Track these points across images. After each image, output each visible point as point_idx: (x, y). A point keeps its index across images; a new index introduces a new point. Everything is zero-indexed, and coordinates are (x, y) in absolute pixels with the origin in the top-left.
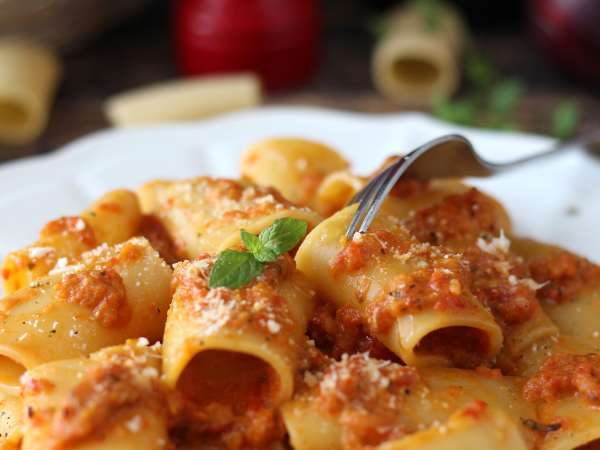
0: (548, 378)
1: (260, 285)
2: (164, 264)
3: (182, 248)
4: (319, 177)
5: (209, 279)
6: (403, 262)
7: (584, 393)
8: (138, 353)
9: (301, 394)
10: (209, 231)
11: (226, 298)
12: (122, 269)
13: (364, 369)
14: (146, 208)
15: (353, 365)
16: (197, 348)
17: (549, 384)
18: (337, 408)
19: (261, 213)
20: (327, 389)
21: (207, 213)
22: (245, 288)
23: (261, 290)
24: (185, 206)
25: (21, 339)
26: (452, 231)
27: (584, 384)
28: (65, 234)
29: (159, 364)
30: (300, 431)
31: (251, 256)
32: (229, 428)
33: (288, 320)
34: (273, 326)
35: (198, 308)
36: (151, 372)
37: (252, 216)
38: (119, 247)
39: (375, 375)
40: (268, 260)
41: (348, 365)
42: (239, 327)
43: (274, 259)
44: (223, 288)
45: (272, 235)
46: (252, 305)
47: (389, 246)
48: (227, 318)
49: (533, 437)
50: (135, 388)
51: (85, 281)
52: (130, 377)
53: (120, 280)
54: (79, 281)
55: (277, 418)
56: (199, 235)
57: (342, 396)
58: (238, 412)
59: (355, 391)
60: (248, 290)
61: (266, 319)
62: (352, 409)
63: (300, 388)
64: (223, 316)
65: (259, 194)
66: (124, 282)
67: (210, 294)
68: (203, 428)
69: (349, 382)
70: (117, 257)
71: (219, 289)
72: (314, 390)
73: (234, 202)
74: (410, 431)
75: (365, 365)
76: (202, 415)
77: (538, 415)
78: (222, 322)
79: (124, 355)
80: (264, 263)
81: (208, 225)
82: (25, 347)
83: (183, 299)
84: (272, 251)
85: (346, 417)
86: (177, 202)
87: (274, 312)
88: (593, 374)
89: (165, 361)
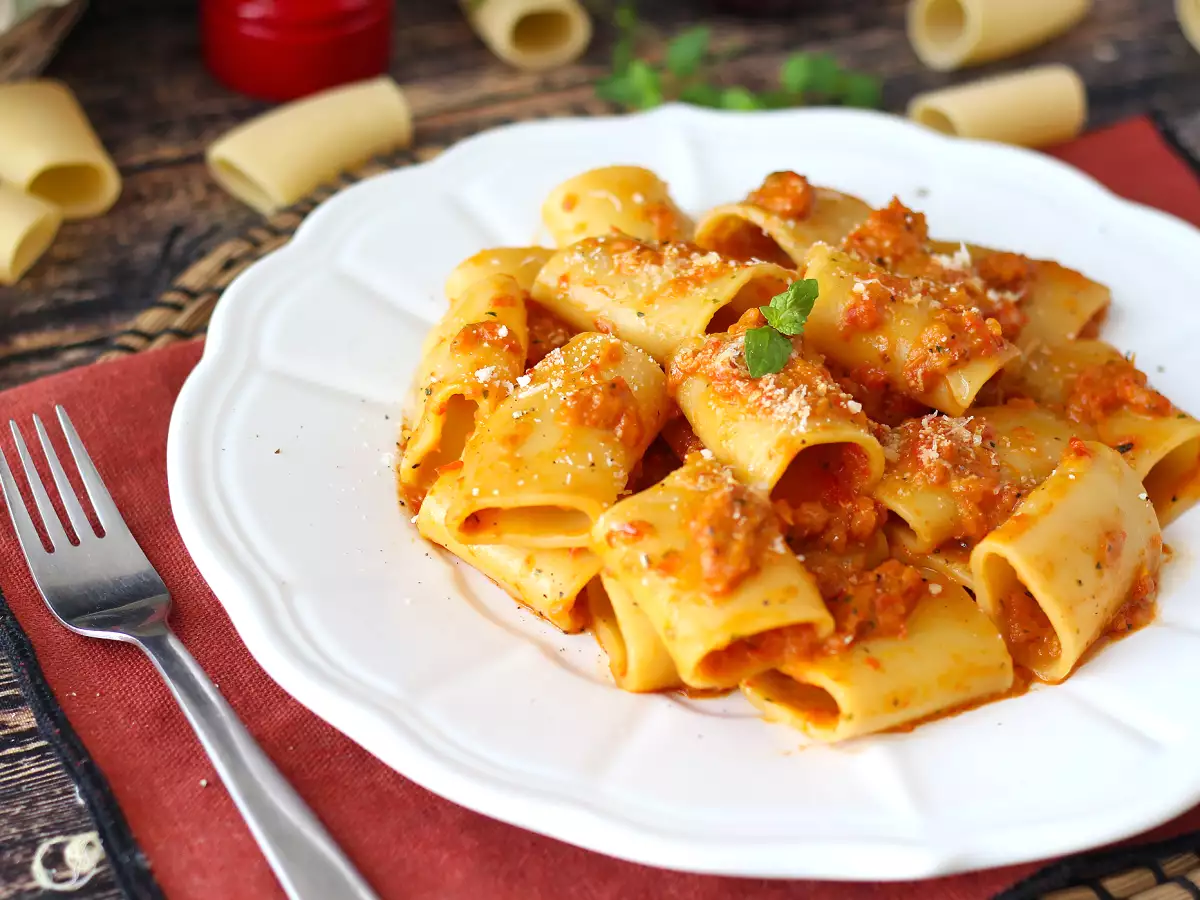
0: (1092, 397)
1: (800, 362)
5: (743, 367)
6: (916, 306)
7: (1138, 405)
10: (655, 308)
13: (954, 432)
16: (799, 448)
17: (1095, 403)
18: (944, 479)
20: (930, 461)
21: (632, 286)
23: (807, 368)
24: (591, 283)
25: (568, 481)
26: (900, 252)
28: (486, 345)
30: (918, 513)
31: (775, 331)
32: (827, 526)
34: (855, 406)
39: (966, 434)
40: (797, 333)
44: (769, 375)
45: (790, 303)
46: (816, 388)
47: (896, 291)
48: (807, 409)
51: (597, 399)
54: (589, 400)
55: (877, 504)
56: (639, 315)
57: (946, 464)
58: (832, 507)
59: (956, 457)
60: (793, 371)
61: (841, 400)
62: (960, 476)
64: (802, 407)
70: (595, 361)
72: (902, 465)
73: (660, 268)
75: (947, 426)
78: (805, 414)
80: (793, 336)
81: (650, 301)
82: (577, 488)
84: (796, 321)
85: (956, 486)
86: (574, 277)
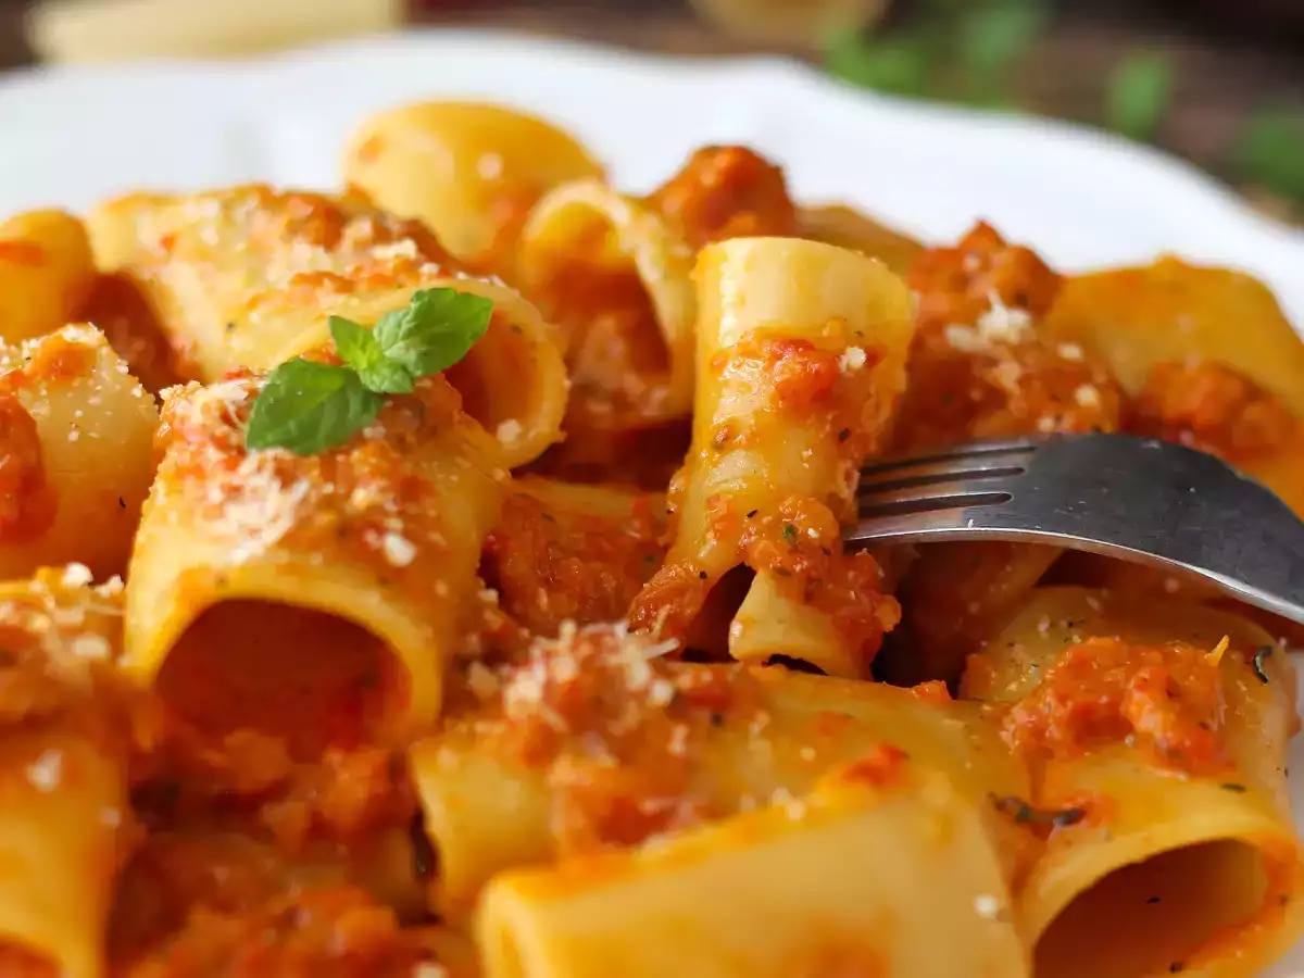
0: (1062, 699)
1: (370, 447)
2: (138, 391)
3: (187, 357)
4: (526, 196)
5: (245, 427)
7: (1146, 738)
8: (65, 599)
9: (459, 717)
10: (255, 317)
11: (286, 477)
12: (37, 398)
13: (613, 660)
14: (107, 256)
15: (586, 650)
16: (210, 592)
17: (1062, 712)
18: (542, 750)
19: (383, 281)
20: (522, 703)
21: (255, 275)
22: (333, 453)
23: (373, 460)
24: (202, 255)
27: (1150, 717)
29: (115, 630)
31: (352, 377)
32: (278, 791)
33: (436, 537)
34: (398, 550)
35: (216, 495)
36: (93, 647)
37: (362, 287)
38: (32, 346)
39: (639, 674)
40: (386, 386)
41: (574, 647)
42: (314, 546)
43: (407, 388)
44: (280, 452)
45: (405, 327)
46: (348, 496)
48: (285, 524)
49: (1019, 838)
50: (51, 683)
52: (43, 658)
53: (28, 422)
55: (397, 771)
56: (230, 326)
57: (555, 720)
58: (304, 753)
60: (340, 458)
61: (381, 531)
62: (579, 754)
63: (459, 702)
64: (275, 519)
65: (382, 235)
66: (41, 431)
67: (247, 466)
68: (217, 788)
69: (574, 686)
70: (27, 369)
71: (271, 453)
72: (491, 706)
73: (320, 250)
74: (717, 811)
75: (615, 650)
76: (214, 757)
77: (1036, 791)
78: (272, 534)
79: (28, 605)
80: (385, 396)
81: (253, 304)
83: (181, 473)
84: (404, 368)
85: (564, 772)
86: (183, 245)
87: (401, 514)
88: (1172, 693)
89: (131, 622)
